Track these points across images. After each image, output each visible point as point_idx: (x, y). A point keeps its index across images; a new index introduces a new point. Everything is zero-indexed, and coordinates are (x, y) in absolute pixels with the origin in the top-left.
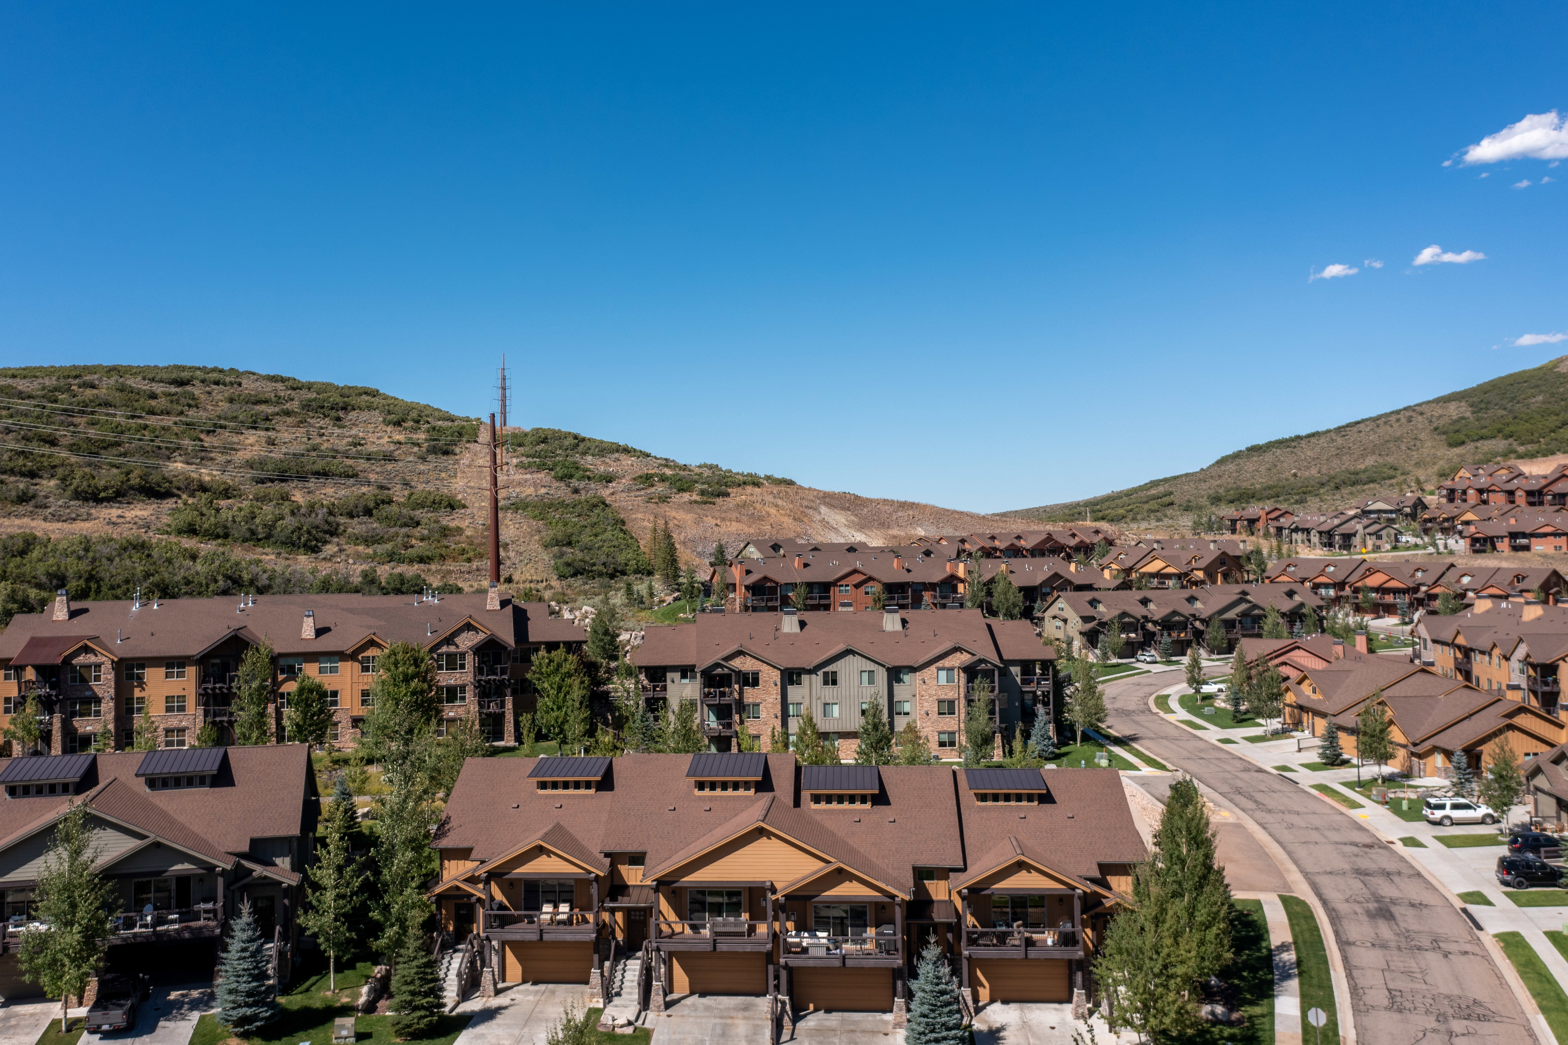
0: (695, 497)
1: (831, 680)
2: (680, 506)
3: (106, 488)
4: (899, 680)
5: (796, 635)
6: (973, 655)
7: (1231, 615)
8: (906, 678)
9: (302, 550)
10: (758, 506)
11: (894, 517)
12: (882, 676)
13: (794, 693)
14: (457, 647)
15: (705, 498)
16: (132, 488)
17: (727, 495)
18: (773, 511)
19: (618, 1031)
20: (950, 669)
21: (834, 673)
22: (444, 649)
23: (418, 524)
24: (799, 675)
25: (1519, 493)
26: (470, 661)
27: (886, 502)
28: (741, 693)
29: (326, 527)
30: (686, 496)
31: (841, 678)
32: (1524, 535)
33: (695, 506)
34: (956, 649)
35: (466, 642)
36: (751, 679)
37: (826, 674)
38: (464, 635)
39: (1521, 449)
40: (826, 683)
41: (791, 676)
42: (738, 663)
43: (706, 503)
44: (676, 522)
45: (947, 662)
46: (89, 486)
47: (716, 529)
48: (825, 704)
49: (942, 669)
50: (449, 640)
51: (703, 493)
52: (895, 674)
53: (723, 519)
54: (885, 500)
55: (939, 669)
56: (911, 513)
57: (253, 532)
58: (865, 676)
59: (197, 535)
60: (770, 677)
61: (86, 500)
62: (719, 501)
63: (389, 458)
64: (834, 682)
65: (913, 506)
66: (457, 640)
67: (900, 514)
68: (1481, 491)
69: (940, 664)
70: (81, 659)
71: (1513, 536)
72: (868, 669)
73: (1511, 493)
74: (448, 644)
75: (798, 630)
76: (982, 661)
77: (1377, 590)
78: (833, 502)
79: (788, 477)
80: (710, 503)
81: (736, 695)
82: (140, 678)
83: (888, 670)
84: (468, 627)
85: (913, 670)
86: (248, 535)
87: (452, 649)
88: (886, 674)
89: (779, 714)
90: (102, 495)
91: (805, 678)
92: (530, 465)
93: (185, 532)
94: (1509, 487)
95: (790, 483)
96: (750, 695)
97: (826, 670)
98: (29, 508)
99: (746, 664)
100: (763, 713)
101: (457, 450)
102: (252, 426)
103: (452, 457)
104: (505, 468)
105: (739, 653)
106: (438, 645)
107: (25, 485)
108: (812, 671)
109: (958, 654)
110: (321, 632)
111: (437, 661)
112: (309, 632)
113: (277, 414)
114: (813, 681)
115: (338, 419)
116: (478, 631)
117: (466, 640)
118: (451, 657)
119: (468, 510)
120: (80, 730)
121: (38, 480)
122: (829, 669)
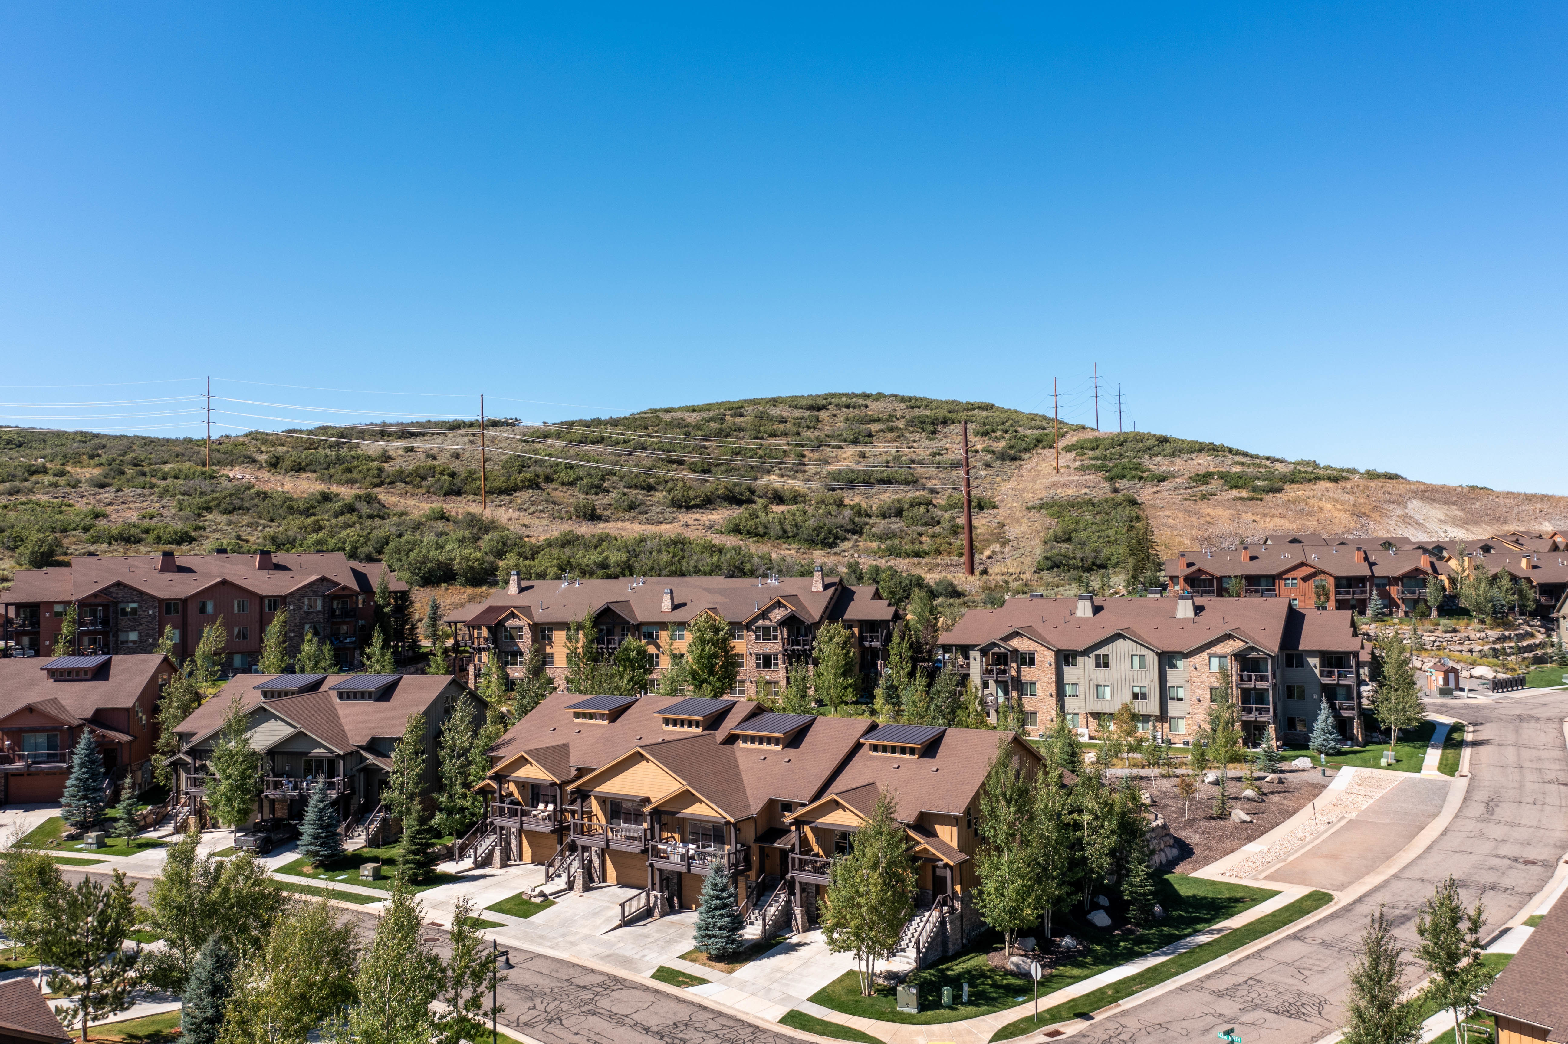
0: (1244, 494)
1: (1103, 663)
2: (1222, 504)
3: (696, 497)
4: (1173, 666)
5: (1088, 619)
6: (1245, 642)
8: (1180, 663)
9: (819, 546)
11: (1516, 511)
12: (1152, 661)
13: (1069, 673)
14: (771, 621)
15: (1254, 495)
16: (719, 497)
19: (533, 899)
20: (1222, 656)
21: (1106, 656)
22: (761, 623)
23: (939, 523)
24: (1074, 657)
26: (780, 633)
27: (1508, 495)
28: (1019, 671)
29: (850, 527)
30: (1235, 493)
31: (1112, 661)
33: (1238, 503)
34: (1228, 637)
36: (1028, 660)
37: (1097, 657)
38: (776, 611)
40: (1098, 665)
41: (1065, 658)
42: (1015, 643)
43: (1252, 499)
44: (1208, 519)
45: (1220, 649)
46: (687, 494)
48: (1098, 686)
49: (1215, 656)
50: (764, 615)
51: (1255, 489)
52: (1167, 659)
53: (1265, 515)
54: (1508, 493)
55: (1211, 656)
56: (1539, 506)
57: (785, 532)
58: (1136, 660)
60: (1045, 657)
61: (680, 507)
62: (1268, 497)
64: (1106, 665)
65: (1543, 498)
66: (771, 615)
67: (1524, 508)
69: (1211, 651)
70: (510, 623)
72: (1139, 653)
74: (763, 619)
75: (1091, 615)
76: (1252, 649)
78: (1438, 496)
79: (1392, 470)
80: (1257, 499)
81: (1014, 673)
82: (550, 638)
83: (1158, 654)
84: (779, 604)
85: (1187, 656)
86: (780, 534)
87: (767, 622)
88: (1156, 658)
89: (1054, 693)
90: (693, 503)
91: (1080, 660)
92: (1088, 467)
96: (1028, 673)
97: (1097, 652)
98: (633, 514)
99: (1022, 645)
100: (1039, 692)
101: (1026, 456)
102: (855, 441)
103: (1018, 463)
104: (1062, 470)
105: (1016, 634)
106: (756, 619)
107: (640, 497)
108: (1085, 653)
109: (1231, 642)
110: (676, 607)
111: (755, 632)
112: (666, 606)
113: (882, 431)
114: (1086, 663)
115: (934, 432)
116: (785, 607)
117: (777, 615)
118: (766, 629)
119: (996, 511)
120: (511, 676)
121: (652, 493)
122: (1101, 652)
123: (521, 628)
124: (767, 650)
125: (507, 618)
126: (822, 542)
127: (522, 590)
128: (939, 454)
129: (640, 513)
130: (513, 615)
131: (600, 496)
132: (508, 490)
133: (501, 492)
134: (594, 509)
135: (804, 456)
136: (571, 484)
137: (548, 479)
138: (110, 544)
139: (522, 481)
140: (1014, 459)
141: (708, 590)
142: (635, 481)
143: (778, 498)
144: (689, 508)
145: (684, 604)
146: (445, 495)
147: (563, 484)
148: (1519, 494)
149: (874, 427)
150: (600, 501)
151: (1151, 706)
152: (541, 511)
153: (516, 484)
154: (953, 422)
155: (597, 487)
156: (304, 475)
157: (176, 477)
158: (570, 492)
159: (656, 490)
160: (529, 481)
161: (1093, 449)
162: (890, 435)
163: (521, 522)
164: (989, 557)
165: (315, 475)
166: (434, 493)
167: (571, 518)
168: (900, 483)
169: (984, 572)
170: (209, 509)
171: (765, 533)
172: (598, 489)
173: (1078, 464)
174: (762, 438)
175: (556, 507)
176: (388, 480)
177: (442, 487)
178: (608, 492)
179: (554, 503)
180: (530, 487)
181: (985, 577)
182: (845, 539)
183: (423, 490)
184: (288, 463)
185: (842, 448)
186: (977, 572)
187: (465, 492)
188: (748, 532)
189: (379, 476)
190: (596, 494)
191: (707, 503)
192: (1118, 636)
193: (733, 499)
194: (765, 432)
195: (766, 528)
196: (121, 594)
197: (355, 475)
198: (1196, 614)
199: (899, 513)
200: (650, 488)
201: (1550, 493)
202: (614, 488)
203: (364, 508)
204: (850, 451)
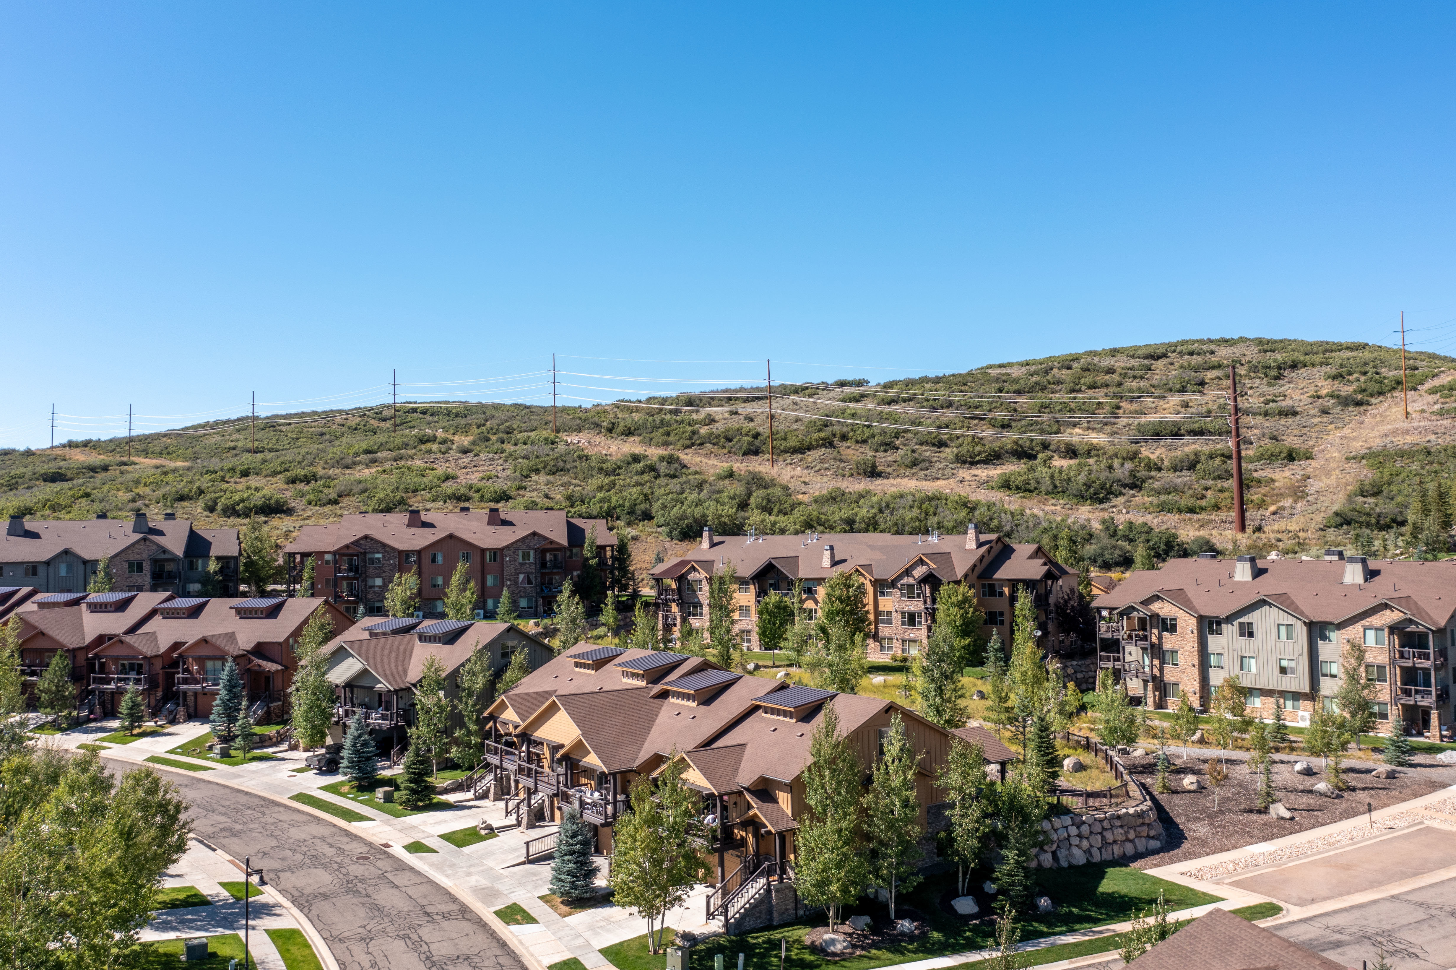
1: (1248, 632)
4: (1324, 638)
6: (1402, 613)
8: (1333, 635)
12: (1301, 632)
13: (1214, 642)
14: (915, 578)
20: (1377, 629)
21: (1250, 624)
22: (905, 580)
24: (1219, 623)
28: (1160, 638)
29: (1127, 481)
31: (1256, 630)
34: (1385, 606)
36: (1169, 626)
37: (1241, 625)
38: (919, 568)
40: (1242, 634)
41: (1208, 625)
42: (1156, 607)
45: (1377, 620)
48: (1242, 657)
49: (1370, 628)
52: (1317, 630)
55: (1366, 628)
58: (1283, 629)
60: (1187, 623)
61: (964, 462)
63: (1289, 412)
64: (1251, 634)
66: (914, 572)
69: (1367, 622)
70: (692, 576)
72: (1286, 622)
74: (908, 576)
76: (1411, 621)
81: (1155, 640)
83: (1307, 624)
84: (921, 562)
85: (1340, 626)
86: (1048, 489)
87: (912, 580)
88: (1305, 629)
89: (1196, 664)
90: (978, 458)
91: (1224, 627)
92: (1448, 411)
96: (1169, 641)
97: (1241, 620)
98: (914, 471)
99: (1164, 609)
100: (1181, 662)
101: (1373, 400)
102: (1182, 390)
103: (1362, 409)
104: (1413, 415)
105: (1156, 598)
106: (900, 577)
107: (928, 454)
108: (1229, 619)
109: (1388, 612)
110: (835, 563)
111: (901, 590)
112: (826, 562)
113: (1218, 378)
114: (1230, 630)
115: (1277, 378)
116: (927, 564)
117: (920, 572)
118: (910, 586)
119: (1308, 462)
120: (693, 626)
121: (942, 449)
122: (1245, 619)
123: (701, 581)
124: (912, 609)
125: (688, 572)
126: (1091, 498)
127: (713, 545)
128: (1273, 401)
129: (922, 470)
130: (693, 569)
131: (888, 453)
132: (801, 449)
133: (795, 451)
134: (874, 466)
135: (1119, 408)
136: (864, 442)
137: (844, 437)
138: (445, 502)
139: (816, 440)
140: (1359, 404)
141: (872, 547)
142: (926, 438)
143: (1071, 452)
144: (973, 464)
145: (845, 561)
146: (743, 455)
147: (857, 442)
149: (1209, 375)
150: (884, 459)
151: (1300, 682)
152: (827, 469)
153: (811, 443)
154: (1305, 366)
155: (887, 444)
156: (631, 439)
157: (525, 444)
158: (861, 450)
159: (947, 446)
160: (823, 439)
162: (1225, 382)
163: (802, 479)
164: (1274, 513)
165: (640, 438)
166: (735, 453)
167: (852, 475)
168: (1211, 433)
169: (1259, 529)
170: (537, 471)
171: (1036, 488)
172: (889, 446)
173: (1437, 407)
174: (1079, 391)
175: (842, 465)
176: (698, 442)
177: (741, 448)
178: (897, 449)
179: (841, 461)
180: (824, 445)
181: (1257, 534)
182: (1121, 494)
183: (725, 451)
184: (621, 428)
185: (1165, 397)
186: (1249, 530)
187: (763, 452)
188: (1018, 488)
189: (691, 438)
190: (885, 451)
191: (994, 458)
192: (1262, 603)
193: (1023, 453)
194: (1085, 384)
195: (1038, 483)
196: (369, 545)
197: (672, 438)
198: (1366, 580)
199: (1192, 466)
200: (941, 444)
202: (905, 445)
203: (663, 468)
204: (1175, 399)
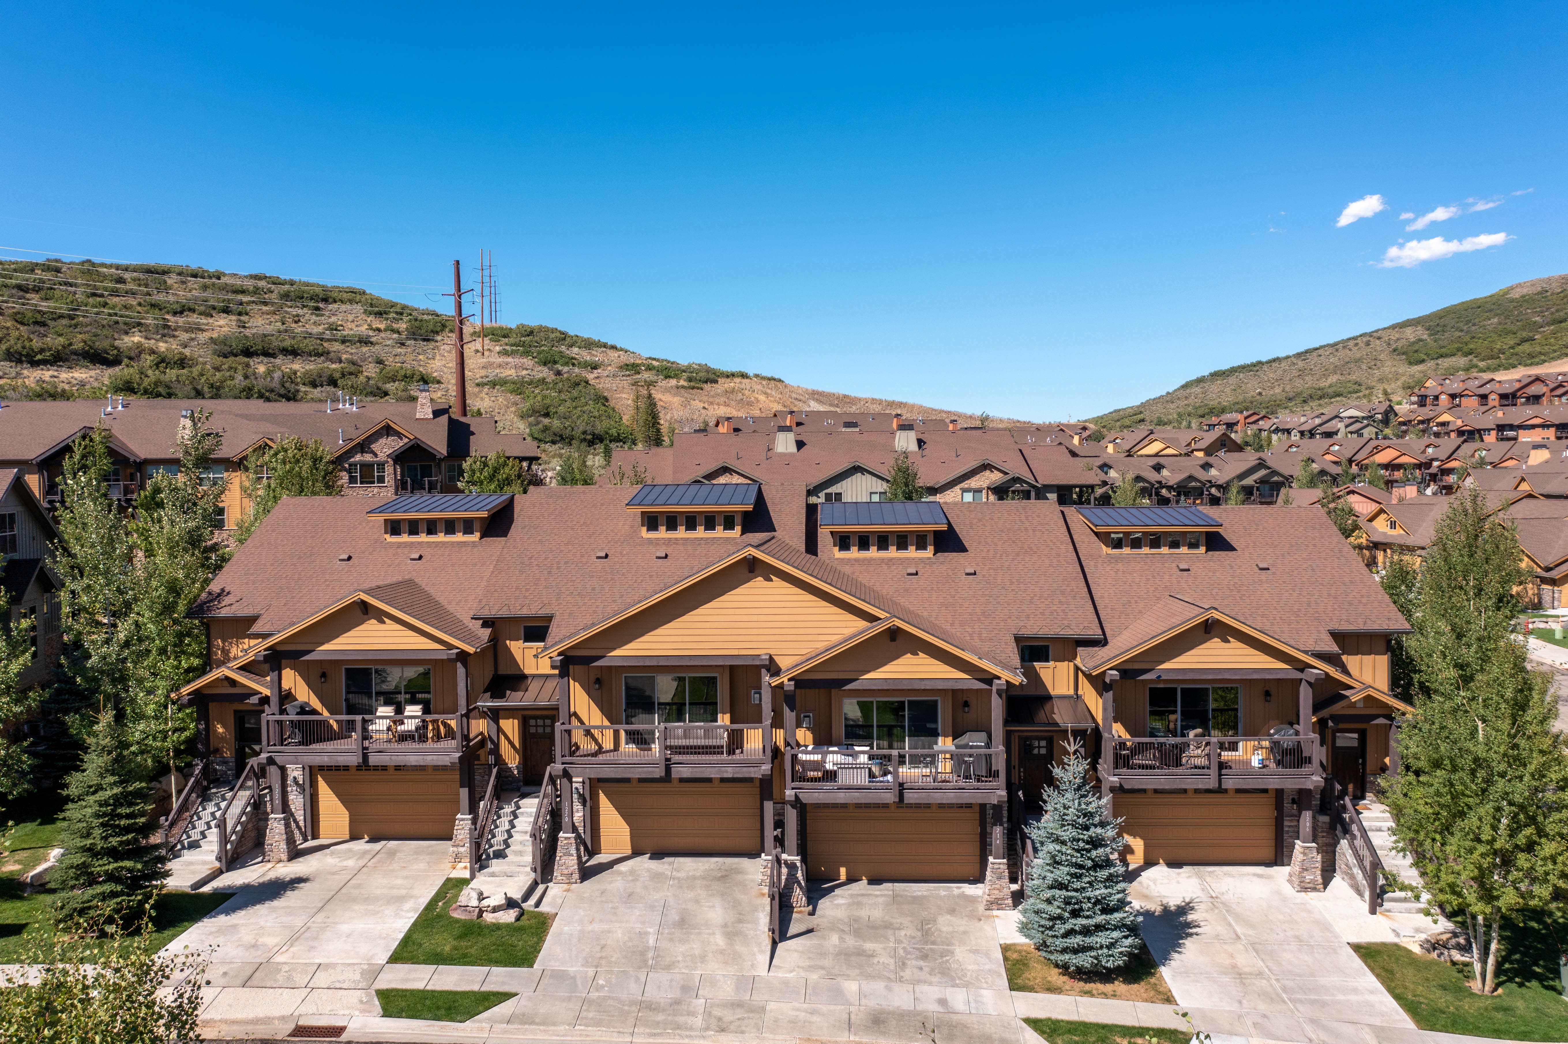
0: (682, 383)
1: (835, 503)
2: (667, 390)
3: (42, 351)
6: (1006, 473)
7: (1249, 481)
10: (746, 392)
14: (376, 455)
15: (692, 384)
16: (75, 353)
17: (716, 382)
18: (762, 398)
19: (489, 917)
20: (978, 491)
21: (839, 495)
22: (358, 458)
25: (1492, 396)
26: (390, 474)
29: (282, 391)
30: (673, 382)
31: (846, 500)
32: (1511, 427)
33: (682, 391)
34: (986, 467)
35: (385, 448)
37: (828, 496)
38: (383, 441)
39: (1482, 364)
42: (722, 482)
43: (693, 388)
44: (662, 403)
45: (974, 482)
46: (24, 347)
47: (703, 411)
49: (968, 491)
50: (363, 447)
51: (690, 380)
53: (712, 403)
55: (964, 490)
58: (876, 498)
59: (135, 393)
61: (19, 361)
62: (707, 387)
63: (365, 341)
66: (375, 447)
68: (1453, 396)
69: (965, 485)
71: (1501, 428)
72: (879, 490)
73: (1484, 397)
74: (362, 452)
75: (795, 450)
77: (1386, 466)
79: (776, 376)
80: (698, 388)
84: (387, 430)
87: (368, 458)
90: (39, 357)
92: (513, 352)
93: (122, 390)
94: (1482, 391)
95: (780, 381)
97: (825, 491)
99: (730, 484)
101: (437, 338)
102: (226, 311)
103: (431, 343)
104: (486, 353)
105: (726, 470)
106: (350, 453)
109: (984, 474)
111: (349, 472)
112: (186, 436)
113: (253, 302)
115: (317, 309)
116: (399, 435)
118: (367, 467)
122: (833, 490)
128: (336, 330)
135: (168, 321)
140: (426, 340)
141: (245, 417)
144: (35, 364)
148: (881, 401)
161: (504, 337)
162: (265, 308)
168: (306, 355)
173: (498, 348)
185: (211, 316)
191: (59, 359)
192: (856, 469)
198: (921, 447)
201: (904, 401)
204: (225, 319)
